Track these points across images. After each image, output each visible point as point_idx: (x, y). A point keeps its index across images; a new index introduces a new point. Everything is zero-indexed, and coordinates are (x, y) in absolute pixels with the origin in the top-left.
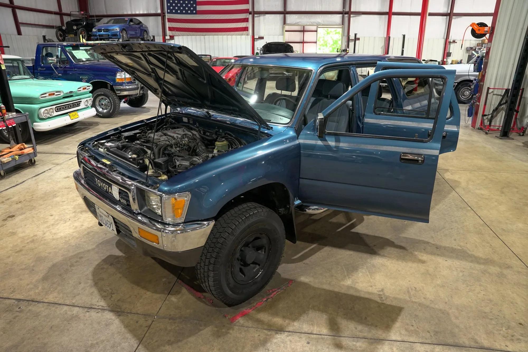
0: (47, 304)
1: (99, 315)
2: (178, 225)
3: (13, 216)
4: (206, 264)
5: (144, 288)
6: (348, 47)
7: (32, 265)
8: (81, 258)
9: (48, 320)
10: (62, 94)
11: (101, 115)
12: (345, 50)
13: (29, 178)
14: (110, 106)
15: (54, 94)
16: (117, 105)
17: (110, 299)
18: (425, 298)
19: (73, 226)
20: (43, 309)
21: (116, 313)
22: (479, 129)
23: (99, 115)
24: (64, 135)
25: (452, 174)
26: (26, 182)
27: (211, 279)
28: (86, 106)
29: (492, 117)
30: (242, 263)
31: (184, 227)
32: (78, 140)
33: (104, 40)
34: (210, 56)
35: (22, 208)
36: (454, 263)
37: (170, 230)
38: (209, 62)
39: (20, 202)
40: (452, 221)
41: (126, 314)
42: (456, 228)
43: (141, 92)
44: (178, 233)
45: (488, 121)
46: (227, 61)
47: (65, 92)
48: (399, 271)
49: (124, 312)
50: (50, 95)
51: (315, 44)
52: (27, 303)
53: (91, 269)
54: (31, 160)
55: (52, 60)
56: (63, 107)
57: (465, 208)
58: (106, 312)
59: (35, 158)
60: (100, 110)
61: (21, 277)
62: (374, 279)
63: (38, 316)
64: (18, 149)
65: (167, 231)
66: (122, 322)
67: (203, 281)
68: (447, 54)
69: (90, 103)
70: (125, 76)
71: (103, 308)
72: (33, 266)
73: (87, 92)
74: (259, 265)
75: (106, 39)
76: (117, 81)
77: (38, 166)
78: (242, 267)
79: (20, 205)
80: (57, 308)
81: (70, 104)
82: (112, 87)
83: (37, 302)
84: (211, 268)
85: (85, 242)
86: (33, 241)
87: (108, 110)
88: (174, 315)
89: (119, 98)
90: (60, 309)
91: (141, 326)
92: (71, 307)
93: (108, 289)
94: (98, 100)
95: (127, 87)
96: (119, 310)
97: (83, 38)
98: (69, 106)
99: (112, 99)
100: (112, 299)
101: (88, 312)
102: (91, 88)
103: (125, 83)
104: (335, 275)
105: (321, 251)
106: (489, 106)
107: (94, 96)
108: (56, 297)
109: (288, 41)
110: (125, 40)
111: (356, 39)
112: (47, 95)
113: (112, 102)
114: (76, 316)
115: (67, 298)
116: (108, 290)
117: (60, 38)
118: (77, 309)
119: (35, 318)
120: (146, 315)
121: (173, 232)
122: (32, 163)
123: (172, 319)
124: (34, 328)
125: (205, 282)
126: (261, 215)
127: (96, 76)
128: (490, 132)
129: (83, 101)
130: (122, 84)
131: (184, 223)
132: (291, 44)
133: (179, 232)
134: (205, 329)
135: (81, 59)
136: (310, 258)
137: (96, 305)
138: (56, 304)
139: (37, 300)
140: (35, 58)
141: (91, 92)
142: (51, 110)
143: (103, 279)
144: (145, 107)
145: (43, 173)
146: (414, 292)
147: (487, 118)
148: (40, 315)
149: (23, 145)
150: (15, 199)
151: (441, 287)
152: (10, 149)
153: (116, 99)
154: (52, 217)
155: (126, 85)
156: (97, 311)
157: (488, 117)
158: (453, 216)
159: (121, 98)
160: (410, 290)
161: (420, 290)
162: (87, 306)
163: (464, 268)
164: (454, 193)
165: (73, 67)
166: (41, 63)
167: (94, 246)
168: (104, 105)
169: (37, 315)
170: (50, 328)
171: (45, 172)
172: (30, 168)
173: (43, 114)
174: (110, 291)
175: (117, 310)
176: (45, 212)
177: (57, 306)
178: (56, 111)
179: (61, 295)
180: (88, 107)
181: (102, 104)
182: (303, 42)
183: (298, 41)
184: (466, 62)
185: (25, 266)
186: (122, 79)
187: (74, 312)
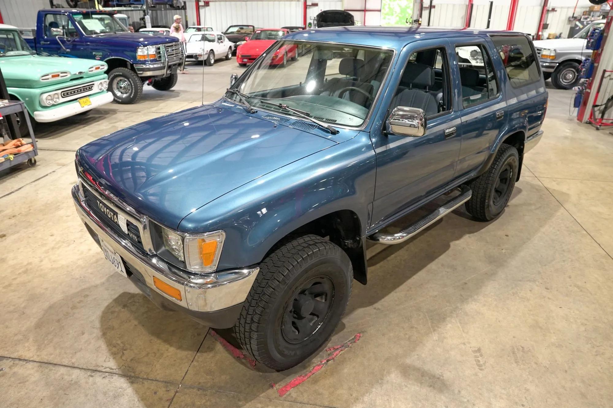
0: (39, 364)
1: (106, 381)
2: (207, 275)
3: (4, 236)
4: (247, 322)
5: (167, 341)
6: (421, 16)
7: (23, 305)
8: (87, 296)
9: (38, 389)
10: (69, 76)
11: (120, 101)
12: (417, 21)
13: (27, 184)
14: (131, 89)
15: (58, 75)
16: (139, 88)
17: (121, 357)
18: (536, 363)
19: (78, 251)
20: (32, 372)
21: (128, 378)
22: (587, 123)
23: (117, 101)
24: (74, 125)
25: (558, 184)
26: (22, 189)
27: (254, 343)
28: (100, 90)
29: (606, 108)
30: (295, 315)
31: (217, 279)
32: (90, 132)
33: (125, 6)
34: (253, 27)
35: (16, 225)
36: (572, 311)
37: (196, 284)
38: (251, 34)
39: (14, 216)
40: (563, 251)
41: (141, 380)
42: (570, 260)
43: (169, 72)
44: (209, 288)
45: (599, 113)
46: (273, 33)
47: (73, 73)
48: (499, 321)
49: (138, 378)
50: (53, 76)
51: (379, 13)
52: (12, 362)
53: (99, 312)
54: (30, 160)
55: (57, 32)
56: (71, 92)
57: (579, 232)
58: (116, 377)
59: (35, 157)
60: (119, 94)
61: (7, 323)
62: (467, 333)
63: (26, 382)
64: (14, 147)
65: (192, 285)
66: (137, 391)
67: (243, 342)
68: (543, 26)
69: (106, 86)
70: (148, 53)
71: (112, 371)
72: (25, 308)
73: (101, 72)
74: (318, 316)
75: (128, 4)
76: (138, 58)
77: (39, 167)
78: (296, 320)
79: (13, 221)
80: (50, 370)
81: (80, 88)
82: (132, 65)
83: (26, 360)
84: (254, 327)
85: (91, 274)
86: (26, 272)
87: (128, 95)
88: (204, 383)
89: (142, 80)
90: (55, 371)
91: (161, 399)
92: (69, 369)
93: (119, 342)
94: (115, 82)
95: (151, 66)
96: (133, 374)
97: (98, 3)
98: (79, 91)
99: (132, 80)
100: (124, 358)
101: (92, 376)
102: (106, 68)
103: (148, 61)
104: (416, 326)
105: (397, 290)
106: (603, 94)
107: (111, 77)
108: (51, 354)
109: (346, 9)
110: (150, 6)
111: (431, 7)
112: (50, 76)
113: (133, 84)
114: (76, 383)
115: (65, 356)
116: (118, 344)
117: (71, 3)
118: (77, 371)
119: (21, 385)
120: (167, 383)
121: (201, 286)
122: (32, 164)
123: (201, 389)
124: (19, 400)
125: (246, 344)
126: (323, 255)
127: (113, 52)
128: (602, 127)
129: (96, 83)
130: (144, 62)
131: (217, 272)
132: (351, 13)
133: (209, 286)
134: (245, 405)
135: (94, 31)
136: (383, 300)
137: (102, 366)
138: (50, 364)
139: (26, 359)
140: (36, 28)
141: (107, 72)
142: (56, 96)
143: (113, 328)
144: (173, 91)
145: (45, 176)
146: (521, 353)
147: (599, 110)
148: (28, 381)
149: (20, 141)
150: (8, 211)
151: (557, 347)
152: (4, 145)
153: (137, 81)
154: (53, 238)
155: (150, 64)
156: (103, 376)
157: (600, 108)
158: (564, 243)
159: (144, 79)
160: (516, 350)
161: (529, 351)
162: (91, 368)
163: (586, 320)
164: (562, 210)
165: (84, 41)
166: (44, 35)
167: (103, 280)
168: (123, 88)
169: (23, 381)
170: (40, 400)
171: (47, 175)
172: (30, 170)
173: (45, 101)
174: (122, 345)
175: (129, 374)
176: (44, 230)
177: (51, 367)
178: (63, 97)
179: (58, 351)
180: (103, 91)
181: (121, 87)
182: (365, 11)
183: (359, 8)
184: (567, 36)
185: (14, 307)
186: (144, 56)
187: (73, 377)
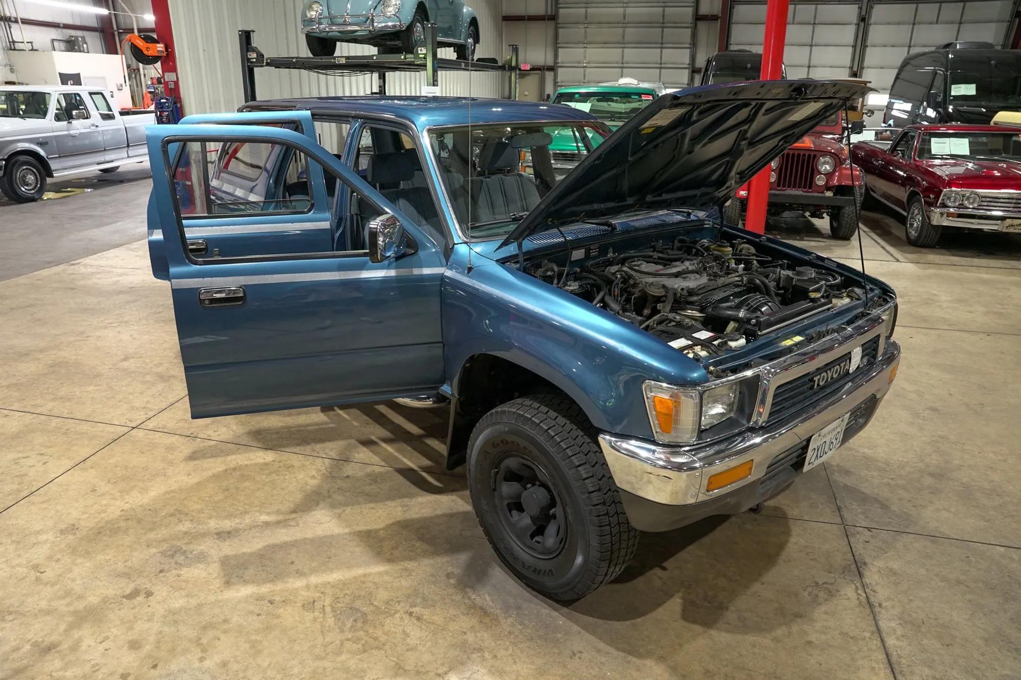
1: (878, 587)
9: (936, 658)
17: (833, 583)
41: (857, 556)
49: (854, 560)
58: (868, 580)
71: (860, 587)
90: (898, 649)
100: (832, 580)
114: (901, 618)
115: (867, 648)
118: (883, 623)
137: (859, 598)
138: (890, 661)
143: (780, 608)
162: (869, 609)
170: (950, 646)
174: (810, 589)
175: (855, 569)
179: (862, 662)
187: (894, 625)
